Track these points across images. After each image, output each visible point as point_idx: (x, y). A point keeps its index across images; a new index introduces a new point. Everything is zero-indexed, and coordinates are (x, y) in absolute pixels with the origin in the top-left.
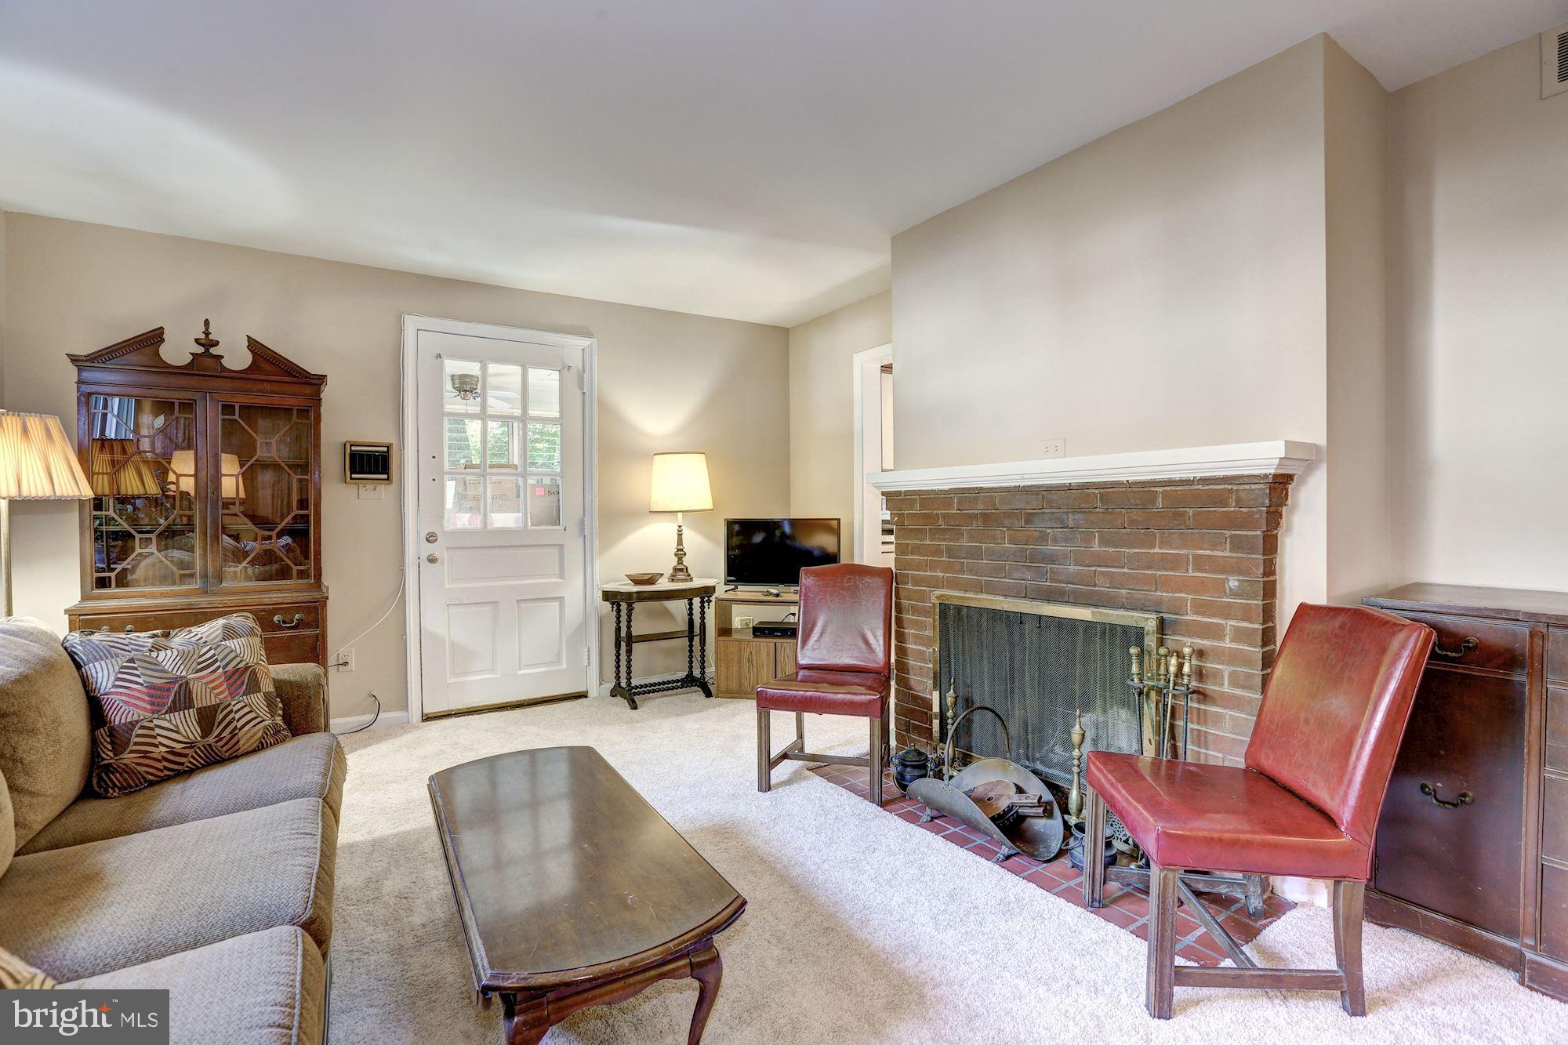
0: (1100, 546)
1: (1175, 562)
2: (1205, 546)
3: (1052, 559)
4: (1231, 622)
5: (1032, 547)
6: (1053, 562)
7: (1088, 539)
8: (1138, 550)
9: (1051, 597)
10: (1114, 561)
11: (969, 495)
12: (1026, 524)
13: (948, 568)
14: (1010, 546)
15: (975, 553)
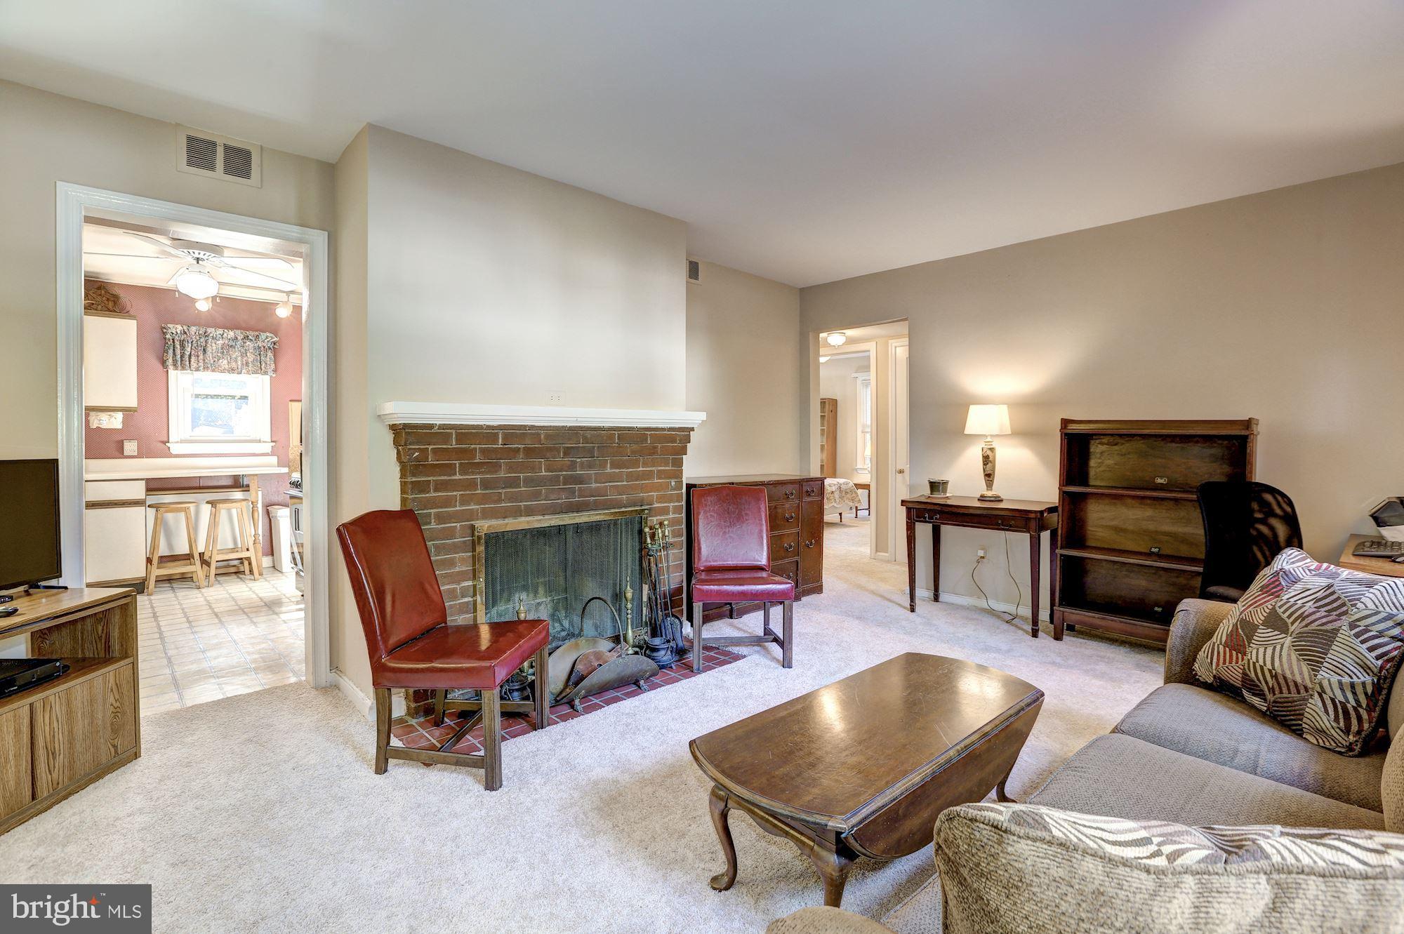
0: (611, 468)
1: (649, 475)
2: (663, 464)
3: (579, 480)
4: (672, 504)
5: (564, 473)
6: (581, 483)
7: (603, 466)
8: (631, 470)
9: (578, 508)
10: (617, 478)
11: (513, 433)
12: (564, 455)
13: (484, 499)
14: (547, 474)
15: (513, 483)
